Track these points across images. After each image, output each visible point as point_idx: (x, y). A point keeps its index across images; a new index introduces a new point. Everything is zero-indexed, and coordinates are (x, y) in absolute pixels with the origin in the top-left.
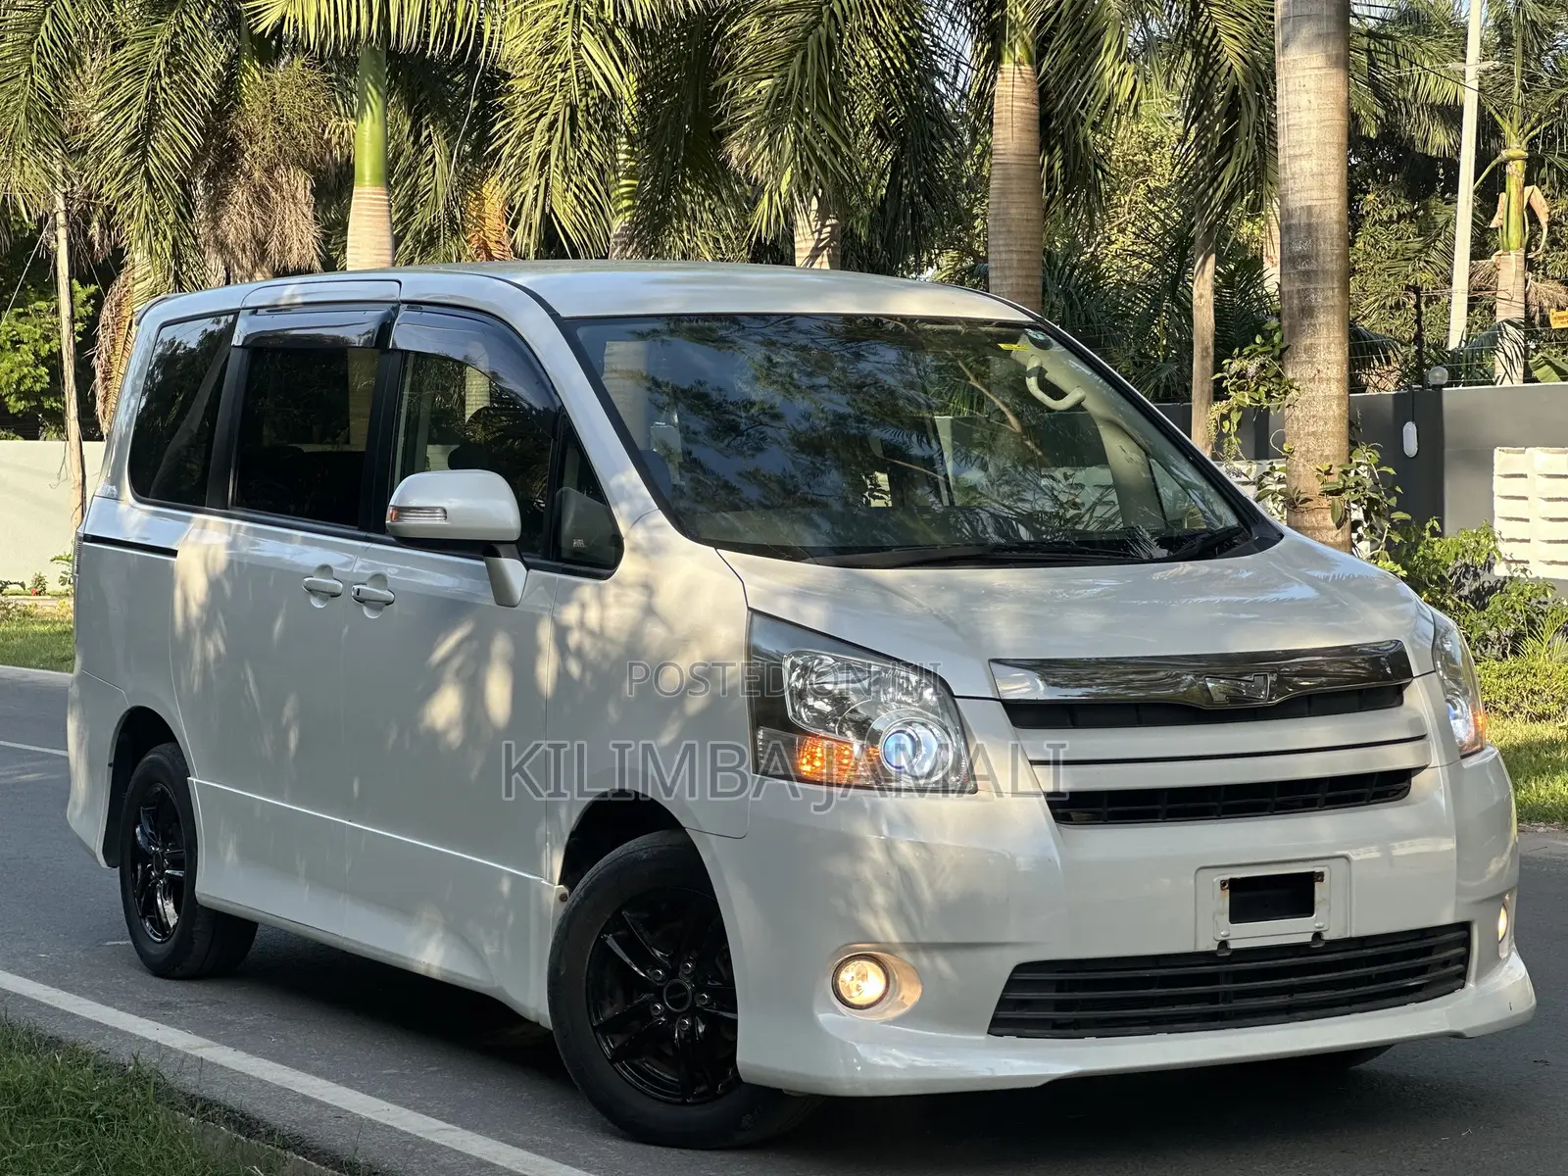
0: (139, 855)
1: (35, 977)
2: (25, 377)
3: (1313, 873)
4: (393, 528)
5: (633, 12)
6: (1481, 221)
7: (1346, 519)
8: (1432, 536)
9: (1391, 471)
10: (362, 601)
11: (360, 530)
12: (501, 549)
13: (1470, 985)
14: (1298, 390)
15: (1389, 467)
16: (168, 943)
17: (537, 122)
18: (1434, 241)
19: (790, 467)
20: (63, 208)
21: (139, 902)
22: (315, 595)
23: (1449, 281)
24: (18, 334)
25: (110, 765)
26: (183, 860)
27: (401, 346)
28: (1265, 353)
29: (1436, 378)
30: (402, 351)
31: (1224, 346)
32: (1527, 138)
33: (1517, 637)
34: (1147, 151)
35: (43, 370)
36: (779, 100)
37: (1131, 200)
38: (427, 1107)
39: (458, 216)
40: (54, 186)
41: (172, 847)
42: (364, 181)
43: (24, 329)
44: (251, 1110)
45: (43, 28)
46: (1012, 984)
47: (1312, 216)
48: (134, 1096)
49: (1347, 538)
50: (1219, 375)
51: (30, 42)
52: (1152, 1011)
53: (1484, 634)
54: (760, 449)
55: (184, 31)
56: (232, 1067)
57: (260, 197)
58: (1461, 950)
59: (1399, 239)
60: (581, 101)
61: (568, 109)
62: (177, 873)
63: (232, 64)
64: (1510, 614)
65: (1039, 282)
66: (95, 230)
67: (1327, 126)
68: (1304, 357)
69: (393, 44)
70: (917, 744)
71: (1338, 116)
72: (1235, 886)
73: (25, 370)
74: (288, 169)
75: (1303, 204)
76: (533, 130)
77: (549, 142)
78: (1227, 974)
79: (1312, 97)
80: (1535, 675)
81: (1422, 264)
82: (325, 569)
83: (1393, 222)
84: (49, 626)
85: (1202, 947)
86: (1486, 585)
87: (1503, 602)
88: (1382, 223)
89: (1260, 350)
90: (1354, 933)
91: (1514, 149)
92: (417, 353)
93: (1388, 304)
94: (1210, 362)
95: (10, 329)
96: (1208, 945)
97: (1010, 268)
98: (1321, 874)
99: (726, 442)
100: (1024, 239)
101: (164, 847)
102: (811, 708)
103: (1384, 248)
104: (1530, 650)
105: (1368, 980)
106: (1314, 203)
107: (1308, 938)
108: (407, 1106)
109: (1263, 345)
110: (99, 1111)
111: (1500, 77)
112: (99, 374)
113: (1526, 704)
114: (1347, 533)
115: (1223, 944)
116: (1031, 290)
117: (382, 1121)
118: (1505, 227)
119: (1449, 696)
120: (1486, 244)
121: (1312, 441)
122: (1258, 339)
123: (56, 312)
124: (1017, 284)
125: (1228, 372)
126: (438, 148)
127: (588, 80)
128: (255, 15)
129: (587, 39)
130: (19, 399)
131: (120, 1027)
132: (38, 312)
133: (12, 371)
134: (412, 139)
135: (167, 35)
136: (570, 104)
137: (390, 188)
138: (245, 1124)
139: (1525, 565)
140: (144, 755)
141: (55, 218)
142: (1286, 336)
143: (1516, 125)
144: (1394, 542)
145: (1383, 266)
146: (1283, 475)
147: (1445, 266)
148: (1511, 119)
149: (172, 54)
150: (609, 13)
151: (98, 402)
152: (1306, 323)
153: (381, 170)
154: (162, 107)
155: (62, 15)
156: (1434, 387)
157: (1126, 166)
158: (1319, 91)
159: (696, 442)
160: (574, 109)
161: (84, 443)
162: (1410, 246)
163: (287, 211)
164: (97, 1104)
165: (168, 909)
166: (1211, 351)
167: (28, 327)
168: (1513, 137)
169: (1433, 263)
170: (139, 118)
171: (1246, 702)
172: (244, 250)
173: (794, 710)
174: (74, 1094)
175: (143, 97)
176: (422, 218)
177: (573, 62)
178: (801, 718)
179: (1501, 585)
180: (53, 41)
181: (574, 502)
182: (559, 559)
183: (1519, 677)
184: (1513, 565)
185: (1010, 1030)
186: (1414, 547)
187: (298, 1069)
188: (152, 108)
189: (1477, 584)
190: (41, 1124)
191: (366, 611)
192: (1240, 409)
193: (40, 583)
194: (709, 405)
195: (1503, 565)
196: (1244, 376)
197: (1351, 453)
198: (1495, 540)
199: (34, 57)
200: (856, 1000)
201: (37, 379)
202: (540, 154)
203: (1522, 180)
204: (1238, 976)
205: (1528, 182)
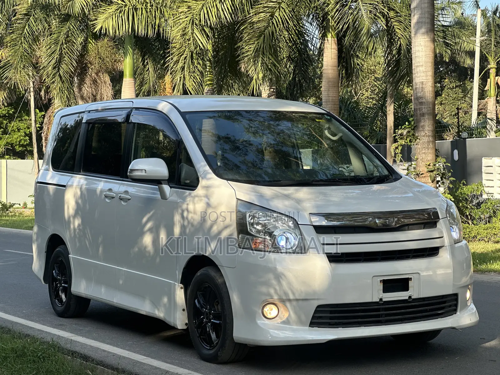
0: (54, 280)
1: (22, 317)
2: (22, 140)
3: (408, 278)
4: (130, 176)
5: (210, 23)
6: (482, 88)
7: (435, 180)
8: (463, 185)
9: (449, 165)
10: (121, 199)
11: (121, 178)
12: (162, 182)
13: (458, 313)
14: (419, 139)
15: (448, 163)
16: (63, 307)
17: (181, 57)
18: (467, 94)
19: (255, 159)
20: (33, 86)
21: (54, 294)
22: (107, 198)
23: (471, 107)
24: (19, 127)
25: (45, 252)
26: (67, 282)
27: (133, 121)
28: (409, 128)
29: (464, 136)
30: (133, 123)
31: (397, 126)
32: (496, 61)
33: (490, 217)
34: (375, 66)
35: (27, 138)
36: (257, 51)
37: (370, 82)
38: (141, 353)
39: (157, 87)
40: (30, 79)
41: (64, 277)
42: (127, 76)
43: (22, 125)
44: (87, 354)
45: (25, 29)
46: (316, 312)
47: (423, 85)
48: (52, 350)
49: (435, 186)
50: (394, 135)
51: (22, 34)
52: (360, 320)
53: (480, 216)
54: (246, 155)
55: (70, 30)
56: (82, 342)
57: (95, 82)
58: (455, 302)
59: (456, 94)
60: (194, 50)
61: (190, 53)
62: (66, 285)
63: (86, 40)
64: (488, 210)
65: (338, 106)
66: (42, 93)
67: (428, 57)
68: (421, 129)
69: (136, 34)
70: (287, 239)
71: (431, 53)
72: (385, 282)
73: (22, 138)
74: (103, 74)
75: (421, 81)
76: (179, 60)
77: (184, 63)
78: (383, 308)
79: (423, 47)
80: (495, 229)
81: (463, 101)
82: (110, 190)
83: (454, 88)
84: (28, 217)
85: (374, 300)
86: (481, 201)
87: (485, 206)
88: (450, 88)
89: (407, 127)
90: (421, 296)
91: (492, 65)
92: (138, 123)
93: (453, 114)
94: (392, 131)
95: (16, 125)
96: (376, 299)
97: (329, 102)
98: (411, 278)
99: (236, 152)
100: (334, 92)
101: (62, 277)
102: (255, 228)
103: (451, 96)
104: (494, 221)
105: (426, 311)
106: (424, 81)
107: (407, 298)
108: (135, 352)
109: (408, 125)
110: (41, 355)
111: (488, 42)
112: (44, 138)
113: (493, 238)
114: (435, 184)
115: (381, 299)
116: (336, 109)
117: (127, 357)
118: (489, 90)
119: (451, 225)
120: (483, 95)
121: (424, 155)
122: (407, 123)
123: (31, 120)
124: (331, 107)
125: (397, 134)
126: (150, 67)
127: (197, 44)
128: (93, 26)
129: (196, 31)
130: (19, 147)
131: (47, 331)
132: (26, 119)
133: (17, 138)
134: (142, 63)
135: (65, 31)
136: (191, 51)
137: (135, 79)
138: (85, 358)
139: (493, 195)
140: (56, 248)
141: (30, 89)
142: (415, 122)
143: (493, 57)
144: (450, 187)
145: (451, 102)
146: (415, 166)
147: (471, 102)
148: (491, 56)
149: (67, 38)
150: (203, 23)
151: (43, 147)
152: (422, 118)
153: (132, 73)
154: (64, 54)
155: (32, 25)
156: (463, 139)
157: (368, 70)
158: (425, 46)
159: (226, 153)
160: (192, 53)
161: (39, 160)
162: (459, 96)
163: (103, 86)
164: (40, 353)
165: (63, 296)
166: (393, 127)
167: (22, 124)
168: (492, 61)
169: (467, 101)
170: (57, 58)
171: (388, 226)
172: (89, 98)
173: (250, 229)
174: (33, 350)
175: (58, 51)
176: (145, 88)
177: (192, 38)
178: (252, 231)
179: (485, 201)
180: (29, 34)
181: (185, 168)
182: (180, 185)
183: (490, 230)
184: (489, 195)
185: (315, 326)
186: (458, 189)
187: (102, 342)
188: (61, 54)
189: (478, 201)
190: (23, 360)
191: (122, 202)
192: (401, 145)
193: (25, 205)
194: (230, 141)
195: (486, 195)
196: (402, 135)
197: (436, 159)
198: (483, 187)
199: (23, 38)
200: (269, 316)
201: (25, 140)
202: (181, 67)
203: (495, 75)
204: (386, 309)
205: (497, 76)
